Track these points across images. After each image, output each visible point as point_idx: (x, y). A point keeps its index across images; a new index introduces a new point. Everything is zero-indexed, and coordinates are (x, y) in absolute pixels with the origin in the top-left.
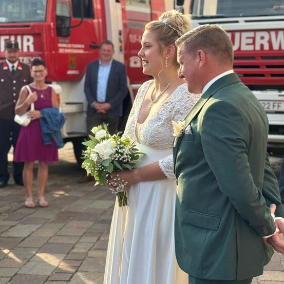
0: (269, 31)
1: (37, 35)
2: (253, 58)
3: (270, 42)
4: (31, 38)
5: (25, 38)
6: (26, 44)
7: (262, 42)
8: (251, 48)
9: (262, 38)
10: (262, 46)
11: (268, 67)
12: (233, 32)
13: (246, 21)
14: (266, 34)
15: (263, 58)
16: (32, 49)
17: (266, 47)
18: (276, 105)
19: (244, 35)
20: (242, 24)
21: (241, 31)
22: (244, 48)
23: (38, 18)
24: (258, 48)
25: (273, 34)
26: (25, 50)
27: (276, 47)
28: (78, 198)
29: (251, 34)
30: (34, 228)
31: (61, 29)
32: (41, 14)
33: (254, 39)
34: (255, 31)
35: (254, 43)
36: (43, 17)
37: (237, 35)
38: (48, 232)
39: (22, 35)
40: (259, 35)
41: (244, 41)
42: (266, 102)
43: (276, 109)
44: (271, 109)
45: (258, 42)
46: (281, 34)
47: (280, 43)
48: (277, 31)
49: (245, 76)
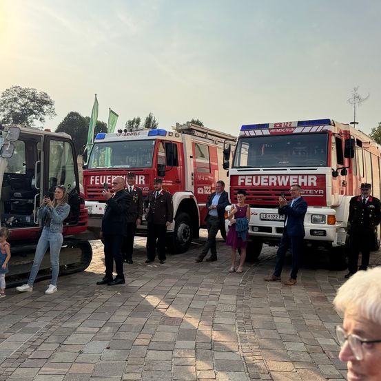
0: (276, 175)
1: (147, 176)
2: (268, 190)
3: (277, 182)
4: (144, 177)
5: (140, 177)
6: (140, 180)
7: (273, 181)
8: (267, 184)
9: (273, 179)
10: (273, 183)
12: (257, 175)
13: (264, 170)
14: (275, 177)
15: (273, 190)
16: (143, 183)
17: (275, 184)
19: (263, 177)
20: (261, 171)
21: (261, 175)
22: (263, 184)
23: (146, 165)
24: (270, 184)
25: (279, 177)
26: (140, 183)
27: (280, 184)
28: (168, 267)
29: (267, 177)
30: (145, 282)
31: (160, 172)
32: (149, 164)
33: (268, 179)
34: (269, 175)
35: (268, 182)
36: (151, 165)
37: (259, 177)
38: (153, 285)
39: (139, 175)
40: (271, 177)
41: (263, 181)
42: (275, 215)
43: (281, 219)
44: (278, 218)
45: (271, 181)
46: (283, 177)
47: (283, 182)
48: (281, 175)
49: (263, 200)
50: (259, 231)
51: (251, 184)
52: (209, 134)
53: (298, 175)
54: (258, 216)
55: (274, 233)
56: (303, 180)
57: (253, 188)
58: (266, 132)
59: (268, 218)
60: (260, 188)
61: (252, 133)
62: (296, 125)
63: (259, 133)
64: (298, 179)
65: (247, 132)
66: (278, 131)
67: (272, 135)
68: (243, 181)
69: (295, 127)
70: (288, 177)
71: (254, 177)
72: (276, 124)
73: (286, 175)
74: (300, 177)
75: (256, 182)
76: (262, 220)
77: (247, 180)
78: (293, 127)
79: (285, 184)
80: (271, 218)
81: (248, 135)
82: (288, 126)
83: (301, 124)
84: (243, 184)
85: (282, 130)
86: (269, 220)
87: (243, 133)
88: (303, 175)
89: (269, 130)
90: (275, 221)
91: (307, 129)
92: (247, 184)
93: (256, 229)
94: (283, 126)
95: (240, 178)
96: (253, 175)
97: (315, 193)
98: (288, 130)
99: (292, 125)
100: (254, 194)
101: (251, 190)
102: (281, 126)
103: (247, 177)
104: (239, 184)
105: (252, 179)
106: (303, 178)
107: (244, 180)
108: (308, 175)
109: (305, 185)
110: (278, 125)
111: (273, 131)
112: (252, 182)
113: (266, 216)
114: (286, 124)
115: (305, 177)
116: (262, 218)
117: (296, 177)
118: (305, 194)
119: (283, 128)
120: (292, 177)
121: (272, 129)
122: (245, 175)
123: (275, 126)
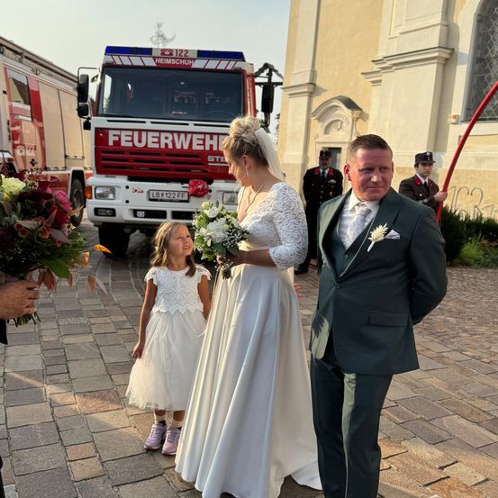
0: (172, 132)
2: (159, 154)
3: (173, 142)
7: (166, 141)
8: (157, 146)
9: (167, 138)
10: (166, 145)
11: (173, 163)
12: (140, 131)
13: (152, 123)
14: (170, 135)
15: (168, 155)
17: (170, 146)
18: (181, 195)
21: (147, 131)
22: (150, 145)
24: (163, 146)
25: (176, 135)
27: (178, 147)
29: (157, 134)
33: (159, 138)
34: (160, 131)
35: (159, 142)
37: (144, 134)
40: (163, 135)
41: (150, 140)
42: (172, 193)
43: (180, 198)
44: (176, 198)
45: (163, 141)
46: (182, 136)
47: (182, 143)
48: (179, 133)
49: (151, 169)
50: (145, 217)
51: (130, 144)
52: (26, 57)
53: (205, 134)
54: (145, 194)
56: (211, 142)
57: (134, 151)
58: (149, 62)
59: (160, 197)
60: (146, 151)
61: (125, 60)
62: (196, 57)
63: (136, 61)
64: (204, 140)
65: (116, 58)
66: (168, 61)
67: (160, 68)
68: (117, 139)
69: (195, 59)
70: (189, 136)
71: (136, 134)
72: (163, 51)
73: (186, 133)
74: (208, 137)
75: (140, 141)
76: (151, 200)
77: (124, 138)
78: (191, 59)
79: (186, 147)
80: (165, 197)
81: (118, 62)
82: (183, 54)
83: (203, 54)
84: (117, 143)
85: (174, 62)
86: (161, 200)
87: (109, 59)
88: (212, 135)
89: (154, 58)
90: (171, 201)
91: (212, 64)
92: (123, 144)
93: (141, 214)
94: (174, 55)
95: (111, 133)
96: (133, 130)
98: (184, 62)
99: (190, 55)
100: (136, 161)
101: (131, 153)
102: (171, 54)
103: (123, 133)
104: (111, 143)
105: (132, 137)
106: (211, 139)
107: (119, 137)
108: (218, 134)
109: (215, 148)
110: (167, 53)
111: (161, 61)
112: (132, 141)
113: (158, 194)
114: (179, 52)
115: (215, 137)
116: (151, 197)
117: (202, 137)
118: (215, 162)
119: (176, 58)
120: (195, 137)
121: (158, 57)
122: (121, 129)
123: (163, 54)
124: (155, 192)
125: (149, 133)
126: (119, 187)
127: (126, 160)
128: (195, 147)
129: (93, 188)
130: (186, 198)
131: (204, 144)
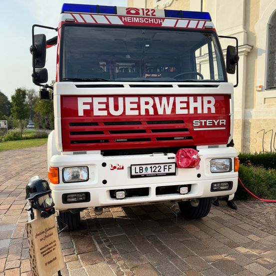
0: (153, 96)
2: (140, 123)
3: (154, 106)
8: (136, 113)
9: (147, 103)
10: (147, 111)
11: (154, 131)
12: (116, 97)
13: (131, 86)
14: (150, 100)
15: (149, 122)
17: (151, 112)
18: (167, 167)
19: (128, 100)
20: (127, 89)
21: (124, 96)
22: (129, 113)
24: (143, 113)
25: (157, 99)
27: (160, 112)
29: (136, 99)
33: (139, 104)
34: (139, 96)
35: (139, 108)
37: (121, 100)
40: (143, 100)
41: (128, 106)
42: (157, 166)
43: (167, 171)
44: (162, 171)
45: (143, 107)
46: (164, 99)
47: (164, 109)
48: (160, 96)
49: (129, 140)
50: (126, 198)
51: (105, 113)
53: (188, 96)
54: (126, 170)
55: (153, 197)
56: (195, 105)
57: (110, 121)
58: (115, 20)
59: (144, 173)
60: (123, 120)
61: (88, 19)
62: (163, 15)
63: (101, 19)
64: (188, 103)
65: (77, 16)
66: (137, 20)
67: (126, 27)
68: (88, 107)
69: (163, 19)
70: (172, 99)
71: (111, 100)
73: (168, 96)
74: (191, 99)
75: (116, 108)
76: (132, 177)
77: (96, 107)
78: (160, 19)
79: (169, 112)
80: (149, 172)
81: (80, 20)
82: (150, 13)
83: (169, 14)
84: (88, 113)
85: (142, 21)
86: (145, 176)
87: (69, 16)
88: (195, 96)
89: (120, 17)
90: (157, 175)
91: (182, 23)
92: (96, 113)
93: (120, 194)
94: (141, 15)
95: (80, 101)
96: (108, 96)
97: (214, 126)
98: (153, 21)
99: (157, 14)
101: (106, 123)
102: (137, 13)
103: (96, 100)
104: (81, 113)
105: (107, 104)
106: (195, 101)
107: (91, 104)
108: (202, 95)
109: (199, 111)
111: (128, 20)
112: (107, 108)
113: (141, 169)
114: (145, 12)
115: (199, 99)
116: (133, 173)
117: (185, 99)
118: (201, 126)
119: (144, 18)
120: (178, 99)
121: (124, 17)
122: (92, 96)
123: (128, 12)
124: (138, 167)
125: (127, 99)
126: (93, 165)
127: (101, 132)
128: (179, 111)
129: (61, 169)
130: (172, 170)
131: (188, 108)
